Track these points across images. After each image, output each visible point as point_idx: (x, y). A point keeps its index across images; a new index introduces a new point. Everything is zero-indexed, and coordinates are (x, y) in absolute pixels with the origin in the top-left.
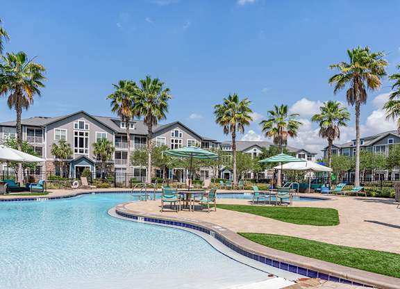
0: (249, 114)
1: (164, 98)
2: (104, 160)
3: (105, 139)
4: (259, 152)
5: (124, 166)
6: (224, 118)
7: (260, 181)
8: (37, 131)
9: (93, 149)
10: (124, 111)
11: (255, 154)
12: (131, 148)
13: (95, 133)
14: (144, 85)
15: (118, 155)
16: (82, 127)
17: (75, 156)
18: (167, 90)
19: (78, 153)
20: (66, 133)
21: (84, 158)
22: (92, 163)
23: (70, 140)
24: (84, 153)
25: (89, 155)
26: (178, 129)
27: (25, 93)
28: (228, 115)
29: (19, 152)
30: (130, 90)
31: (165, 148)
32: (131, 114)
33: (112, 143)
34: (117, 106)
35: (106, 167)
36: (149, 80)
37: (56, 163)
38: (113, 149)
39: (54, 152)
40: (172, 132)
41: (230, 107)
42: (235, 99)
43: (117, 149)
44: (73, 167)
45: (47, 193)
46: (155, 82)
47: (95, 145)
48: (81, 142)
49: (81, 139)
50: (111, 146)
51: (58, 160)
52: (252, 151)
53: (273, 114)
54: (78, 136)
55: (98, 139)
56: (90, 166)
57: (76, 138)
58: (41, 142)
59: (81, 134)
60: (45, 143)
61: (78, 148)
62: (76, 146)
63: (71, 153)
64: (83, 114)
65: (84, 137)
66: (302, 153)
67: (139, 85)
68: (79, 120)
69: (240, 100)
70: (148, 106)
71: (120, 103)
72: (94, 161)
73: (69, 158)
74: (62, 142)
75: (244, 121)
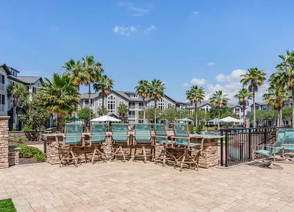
0: (203, 94)
2: (123, 116)
3: (124, 105)
4: (209, 107)
5: (133, 119)
6: (191, 97)
7: (211, 126)
9: (118, 110)
11: (207, 109)
12: (137, 109)
13: (118, 102)
14: (153, 83)
15: (130, 113)
16: (112, 98)
17: (109, 114)
19: (110, 112)
22: (117, 118)
23: (106, 106)
24: (113, 112)
25: (115, 113)
28: (193, 95)
30: (146, 85)
32: (146, 96)
33: (127, 106)
34: (139, 92)
35: (124, 120)
36: (155, 81)
39: (99, 112)
41: (194, 92)
42: (196, 88)
43: (130, 110)
46: (158, 82)
47: (118, 108)
48: (111, 107)
49: (112, 105)
50: (127, 108)
52: (205, 107)
53: (215, 95)
54: (110, 103)
55: (120, 105)
57: (109, 105)
59: (112, 102)
60: (93, 108)
61: (110, 110)
62: (109, 109)
64: (112, 91)
65: (113, 104)
66: (237, 108)
67: (151, 83)
68: (110, 95)
69: (199, 88)
75: (201, 98)
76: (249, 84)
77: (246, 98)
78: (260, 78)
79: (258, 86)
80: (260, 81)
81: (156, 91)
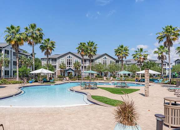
0: (128, 52)
1: (95, 48)
2: (77, 69)
3: (78, 62)
6: (118, 54)
8: (55, 60)
9: (74, 65)
10: (82, 53)
12: (87, 64)
13: (74, 60)
16: (69, 57)
17: (67, 68)
18: (96, 45)
19: (68, 67)
20: (64, 60)
21: (70, 69)
22: (73, 71)
23: (65, 63)
24: (70, 67)
25: (72, 68)
26: (106, 56)
27: (49, 51)
28: (119, 52)
29: (48, 70)
30: (83, 46)
31: (100, 64)
32: (84, 54)
33: (80, 63)
34: (79, 51)
35: (78, 72)
36: (90, 42)
37: (61, 71)
38: (80, 65)
39: (60, 67)
40: (103, 57)
41: (120, 50)
42: (122, 47)
43: (82, 65)
44: (66, 72)
45: (55, 83)
46: (92, 43)
47: (74, 64)
48: (69, 63)
50: (80, 64)
51: (62, 70)
53: (136, 51)
55: (75, 62)
56: (72, 72)
57: (68, 62)
58: (56, 63)
59: (69, 60)
60: (57, 64)
61: (68, 65)
63: (66, 67)
64: (70, 53)
65: (71, 61)
66: (165, 63)
67: (87, 44)
68: (69, 55)
69: (124, 47)
70: (89, 51)
71: (81, 51)
72: (74, 70)
73: (65, 69)
74: (63, 63)
75: (126, 55)
76: (165, 40)
77: (164, 54)
78: (174, 34)
79: (173, 42)
80: (174, 37)
81: (91, 50)
